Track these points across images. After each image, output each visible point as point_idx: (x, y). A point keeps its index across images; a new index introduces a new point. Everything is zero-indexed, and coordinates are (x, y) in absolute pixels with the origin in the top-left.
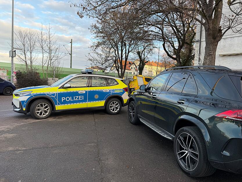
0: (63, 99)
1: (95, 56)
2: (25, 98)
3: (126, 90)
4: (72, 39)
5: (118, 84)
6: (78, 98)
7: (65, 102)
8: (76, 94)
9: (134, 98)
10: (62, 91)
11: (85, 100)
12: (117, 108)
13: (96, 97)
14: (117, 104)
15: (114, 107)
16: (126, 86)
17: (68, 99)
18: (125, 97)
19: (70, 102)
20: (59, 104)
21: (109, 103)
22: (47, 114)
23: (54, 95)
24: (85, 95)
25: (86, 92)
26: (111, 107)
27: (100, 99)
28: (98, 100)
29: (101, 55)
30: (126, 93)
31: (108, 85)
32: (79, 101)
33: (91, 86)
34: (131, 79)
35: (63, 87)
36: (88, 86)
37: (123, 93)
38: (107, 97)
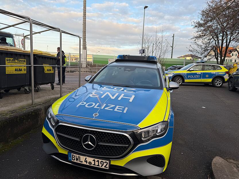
0: (189, 76)
1: (196, 47)
2: (171, 75)
3: (227, 73)
4: (174, 34)
5: (221, 69)
6: (197, 77)
7: (189, 78)
8: (196, 74)
9: (233, 76)
10: (189, 72)
11: (200, 78)
12: (220, 84)
13: (207, 76)
14: (220, 81)
15: (218, 83)
16: (227, 70)
17: (191, 77)
18: (226, 77)
19: (192, 78)
20: (187, 79)
21: (215, 80)
22: (180, 83)
23: (184, 74)
24: (200, 75)
25: (201, 73)
26: (216, 83)
27: (209, 78)
28: (208, 78)
29: (201, 46)
30: (227, 75)
31: (214, 69)
32: (197, 78)
33: (204, 70)
34: (231, 66)
35: (189, 70)
36: (202, 70)
37: (225, 75)
38: (213, 77)
